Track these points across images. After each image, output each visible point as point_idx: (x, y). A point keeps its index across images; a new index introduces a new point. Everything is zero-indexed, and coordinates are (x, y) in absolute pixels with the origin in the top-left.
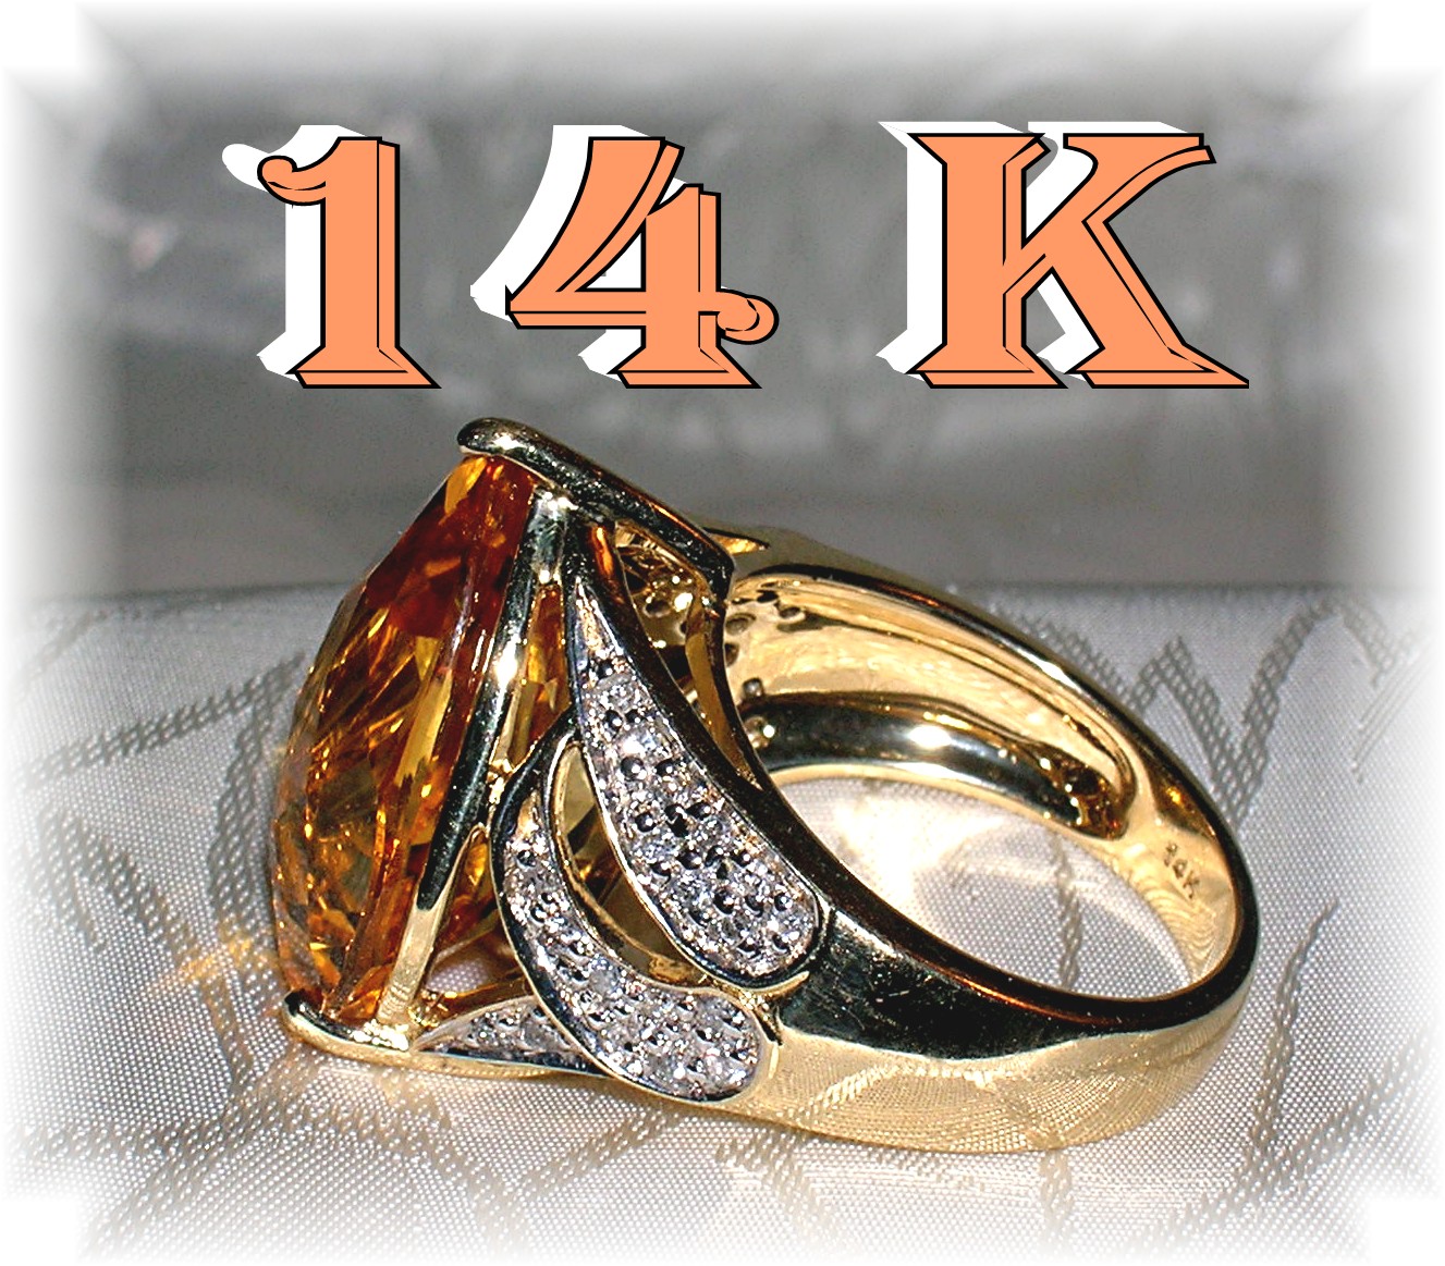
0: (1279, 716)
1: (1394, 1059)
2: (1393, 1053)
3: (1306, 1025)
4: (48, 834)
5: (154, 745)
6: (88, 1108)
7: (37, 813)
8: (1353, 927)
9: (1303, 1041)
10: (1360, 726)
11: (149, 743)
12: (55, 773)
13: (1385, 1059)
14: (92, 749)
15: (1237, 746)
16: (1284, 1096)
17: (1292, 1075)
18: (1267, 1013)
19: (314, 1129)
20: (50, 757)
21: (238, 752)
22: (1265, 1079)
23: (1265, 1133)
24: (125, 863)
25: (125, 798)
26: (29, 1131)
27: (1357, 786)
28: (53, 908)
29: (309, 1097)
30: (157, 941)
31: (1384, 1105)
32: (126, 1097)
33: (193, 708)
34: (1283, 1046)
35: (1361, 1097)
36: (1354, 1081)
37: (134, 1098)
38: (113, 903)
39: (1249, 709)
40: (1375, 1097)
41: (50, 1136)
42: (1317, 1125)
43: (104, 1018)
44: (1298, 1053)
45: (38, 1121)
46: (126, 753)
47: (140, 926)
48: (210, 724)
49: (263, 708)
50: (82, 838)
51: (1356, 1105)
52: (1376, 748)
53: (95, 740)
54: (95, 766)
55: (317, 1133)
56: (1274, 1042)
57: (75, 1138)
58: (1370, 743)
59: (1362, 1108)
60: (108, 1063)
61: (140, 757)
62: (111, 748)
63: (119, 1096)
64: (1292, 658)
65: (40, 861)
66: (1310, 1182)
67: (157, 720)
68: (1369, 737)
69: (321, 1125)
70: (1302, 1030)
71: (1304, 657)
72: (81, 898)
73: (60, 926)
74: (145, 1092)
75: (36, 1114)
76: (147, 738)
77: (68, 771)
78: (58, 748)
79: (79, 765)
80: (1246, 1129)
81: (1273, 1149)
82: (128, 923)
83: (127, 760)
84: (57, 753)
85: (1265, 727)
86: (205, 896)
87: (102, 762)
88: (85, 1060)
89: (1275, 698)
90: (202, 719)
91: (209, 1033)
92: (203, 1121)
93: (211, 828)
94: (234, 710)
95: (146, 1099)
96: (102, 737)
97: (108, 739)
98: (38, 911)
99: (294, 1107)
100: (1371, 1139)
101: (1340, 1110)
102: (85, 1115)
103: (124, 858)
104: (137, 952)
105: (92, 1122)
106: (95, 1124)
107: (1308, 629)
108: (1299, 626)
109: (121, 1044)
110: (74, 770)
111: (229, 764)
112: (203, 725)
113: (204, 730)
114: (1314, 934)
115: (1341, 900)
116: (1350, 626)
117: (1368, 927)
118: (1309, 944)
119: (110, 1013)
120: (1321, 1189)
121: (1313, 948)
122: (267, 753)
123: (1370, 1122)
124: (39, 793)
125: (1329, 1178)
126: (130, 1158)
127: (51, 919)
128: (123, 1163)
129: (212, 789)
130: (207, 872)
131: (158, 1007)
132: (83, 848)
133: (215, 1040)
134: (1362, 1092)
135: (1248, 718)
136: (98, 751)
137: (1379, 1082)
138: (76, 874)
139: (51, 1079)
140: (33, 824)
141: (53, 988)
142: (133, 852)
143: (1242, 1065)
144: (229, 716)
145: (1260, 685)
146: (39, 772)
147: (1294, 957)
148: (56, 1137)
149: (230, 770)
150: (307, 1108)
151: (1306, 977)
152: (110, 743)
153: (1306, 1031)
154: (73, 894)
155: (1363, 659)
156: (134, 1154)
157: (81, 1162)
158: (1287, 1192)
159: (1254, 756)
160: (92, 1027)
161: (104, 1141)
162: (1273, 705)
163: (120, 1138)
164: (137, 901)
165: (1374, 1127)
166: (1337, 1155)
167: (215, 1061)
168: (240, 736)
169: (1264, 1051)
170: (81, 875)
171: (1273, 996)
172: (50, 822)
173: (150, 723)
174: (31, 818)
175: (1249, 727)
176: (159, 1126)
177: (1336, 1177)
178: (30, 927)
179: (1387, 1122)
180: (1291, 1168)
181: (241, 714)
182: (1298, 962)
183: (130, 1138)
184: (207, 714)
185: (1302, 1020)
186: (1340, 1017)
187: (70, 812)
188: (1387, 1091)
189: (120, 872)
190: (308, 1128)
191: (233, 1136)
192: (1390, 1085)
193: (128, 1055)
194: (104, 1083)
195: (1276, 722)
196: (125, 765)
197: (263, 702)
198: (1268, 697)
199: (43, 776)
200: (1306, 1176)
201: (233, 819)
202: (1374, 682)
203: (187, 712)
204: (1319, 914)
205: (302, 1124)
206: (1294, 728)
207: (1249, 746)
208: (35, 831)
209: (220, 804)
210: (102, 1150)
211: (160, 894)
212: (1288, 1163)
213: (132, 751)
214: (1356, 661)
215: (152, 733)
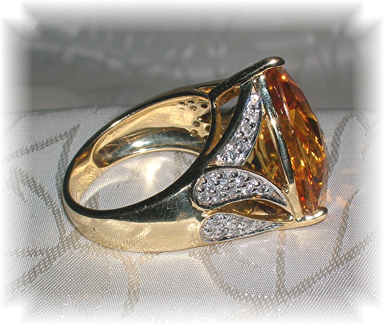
0: (341, 144)
1: (374, 230)
2: (374, 228)
3: (351, 220)
4: (12, 173)
5: (41, 149)
6: (22, 244)
7: (9, 168)
8: (363, 196)
9: (350, 224)
10: (363, 146)
11: (39, 149)
12: (14, 157)
13: (372, 230)
14: (24, 151)
15: (330, 152)
16: (344, 239)
17: (346, 233)
18: (340, 217)
19: (82, 249)
20: (13, 154)
21: (63, 149)
22: (339, 234)
23: (338, 249)
24: (33, 180)
25: (33, 163)
26: (6, 250)
27: (363, 161)
28: (13, 192)
29: (81, 241)
30: (41, 199)
31: (370, 242)
32: (32, 240)
33: (51, 139)
34: (344, 225)
35: (364, 240)
36: (363, 235)
37: (34, 241)
38: (29, 190)
39: (332, 143)
40: (368, 240)
41: (12, 251)
42: (352, 248)
43: (26, 219)
44: (348, 227)
45: (8, 247)
46: (33, 152)
47: (37, 195)
48: (55, 143)
49: (70, 138)
50: (21, 174)
51: (363, 242)
52: (368, 151)
53: (25, 148)
54: (25, 155)
55: (83, 250)
56: (342, 224)
57: (18, 251)
58: (366, 150)
59: (364, 243)
60: (27, 231)
61: (37, 152)
62: (29, 150)
63: (30, 240)
64: (343, 129)
65: (10, 180)
66: (349, 264)
67: (41, 142)
68: (365, 149)
69: (84, 248)
70: (349, 221)
71: (346, 128)
72: (21, 189)
73: (15, 196)
74: (37, 239)
75: (8, 246)
76: (39, 147)
77: (18, 157)
78: (15, 151)
79: (20, 155)
80: (333, 248)
81: (340, 254)
82: (34, 195)
83: (33, 153)
84: (15, 152)
85: (337, 147)
86: (55, 187)
87: (26, 154)
88: (21, 231)
89: (339, 140)
90: (53, 142)
91: (54, 223)
92: (53, 247)
93: (56, 169)
94: (62, 139)
95: (37, 241)
96: (26, 148)
97: (28, 148)
98: (9, 193)
99: (77, 243)
100: (366, 252)
101: (358, 243)
102: (21, 245)
103: (33, 178)
104: (36, 202)
105: (23, 247)
106: (24, 248)
107: (347, 121)
108: (344, 120)
109: (31, 226)
110: (19, 157)
111: (61, 153)
112: (54, 143)
113: (54, 144)
114: (353, 198)
115: (360, 189)
116: (358, 120)
117: (367, 195)
118: (351, 200)
119: (28, 218)
120: (352, 266)
121: (352, 201)
122: (71, 149)
123: (366, 247)
124: (10, 163)
125: (355, 263)
126: (33, 257)
127: (13, 195)
128: (31, 258)
129: (56, 159)
130: (55, 181)
131: (41, 216)
132: (22, 177)
133: (56, 225)
134: (365, 239)
135: (332, 145)
136: (26, 151)
137: (369, 236)
138: (20, 183)
139: (12, 236)
140: (8, 171)
141: (13, 212)
142: (35, 177)
143: (333, 230)
144: (61, 141)
145: (335, 136)
146: (10, 157)
147: (347, 203)
148: (13, 251)
149: (61, 154)
150: (80, 243)
151: (351, 208)
152: (28, 149)
153: (351, 222)
154: (19, 188)
155: (362, 129)
156: (34, 256)
157: (20, 258)
158: (343, 267)
159: (335, 155)
160: (23, 222)
161: (26, 252)
162: (339, 142)
163: (31, 252)
164: (36, 189)
165: (367, 249)
166: (357, 256)
167: (56, 231)
168: (64, 145)
169: (339, 227)
170: (21, 183)
171: (342, 213)
172: (13, 170)
173: (40, 143)
174: (8, 170)
175: (333, 148)
176: (41, 248)
177: (356, 263)
178: (7, 197)
179: (371, 247)
180: (344, 260)
181: (64, 140)
182: (348, 204)
183: (33, 252)
184: (55, 140)
185: (350, 219)
186: (360, 218)
187: (18, 168)
188: (371, 238)
189: (31, 182)
190: (81, 249)
191: (61, 251)
192: (372, 237)
193: (32, 229)
194: (26, 237)
195: (340, 146)
196: (33, 154)
197: (70, 137)
198: (337, 139)
199: (11, 158)
200: (348, 262)
201: (62, 166)
202: (366, 135)
203: (50, 140)
204: (354, 193)
205: (79, 248)
206: (345, 147)
207: (333, 152)
208: (9, 173)
209: (58, 163)
210: (26, 255)
211: (43, 187)
212: (343, 258)
213: (35, 151)
214: (360, 129)
215: (40, 146)
